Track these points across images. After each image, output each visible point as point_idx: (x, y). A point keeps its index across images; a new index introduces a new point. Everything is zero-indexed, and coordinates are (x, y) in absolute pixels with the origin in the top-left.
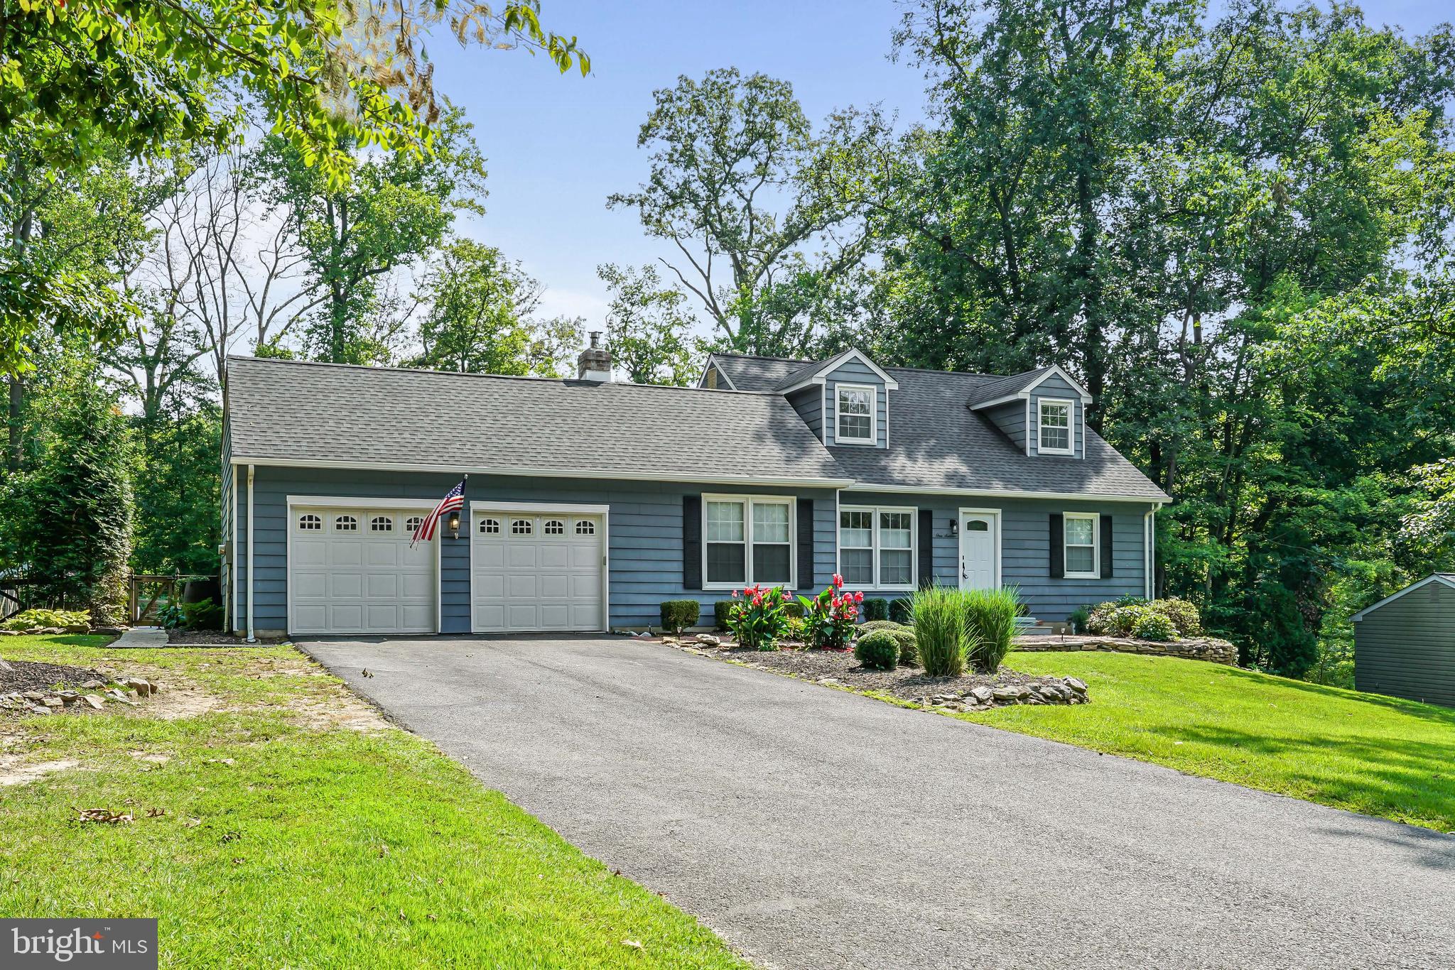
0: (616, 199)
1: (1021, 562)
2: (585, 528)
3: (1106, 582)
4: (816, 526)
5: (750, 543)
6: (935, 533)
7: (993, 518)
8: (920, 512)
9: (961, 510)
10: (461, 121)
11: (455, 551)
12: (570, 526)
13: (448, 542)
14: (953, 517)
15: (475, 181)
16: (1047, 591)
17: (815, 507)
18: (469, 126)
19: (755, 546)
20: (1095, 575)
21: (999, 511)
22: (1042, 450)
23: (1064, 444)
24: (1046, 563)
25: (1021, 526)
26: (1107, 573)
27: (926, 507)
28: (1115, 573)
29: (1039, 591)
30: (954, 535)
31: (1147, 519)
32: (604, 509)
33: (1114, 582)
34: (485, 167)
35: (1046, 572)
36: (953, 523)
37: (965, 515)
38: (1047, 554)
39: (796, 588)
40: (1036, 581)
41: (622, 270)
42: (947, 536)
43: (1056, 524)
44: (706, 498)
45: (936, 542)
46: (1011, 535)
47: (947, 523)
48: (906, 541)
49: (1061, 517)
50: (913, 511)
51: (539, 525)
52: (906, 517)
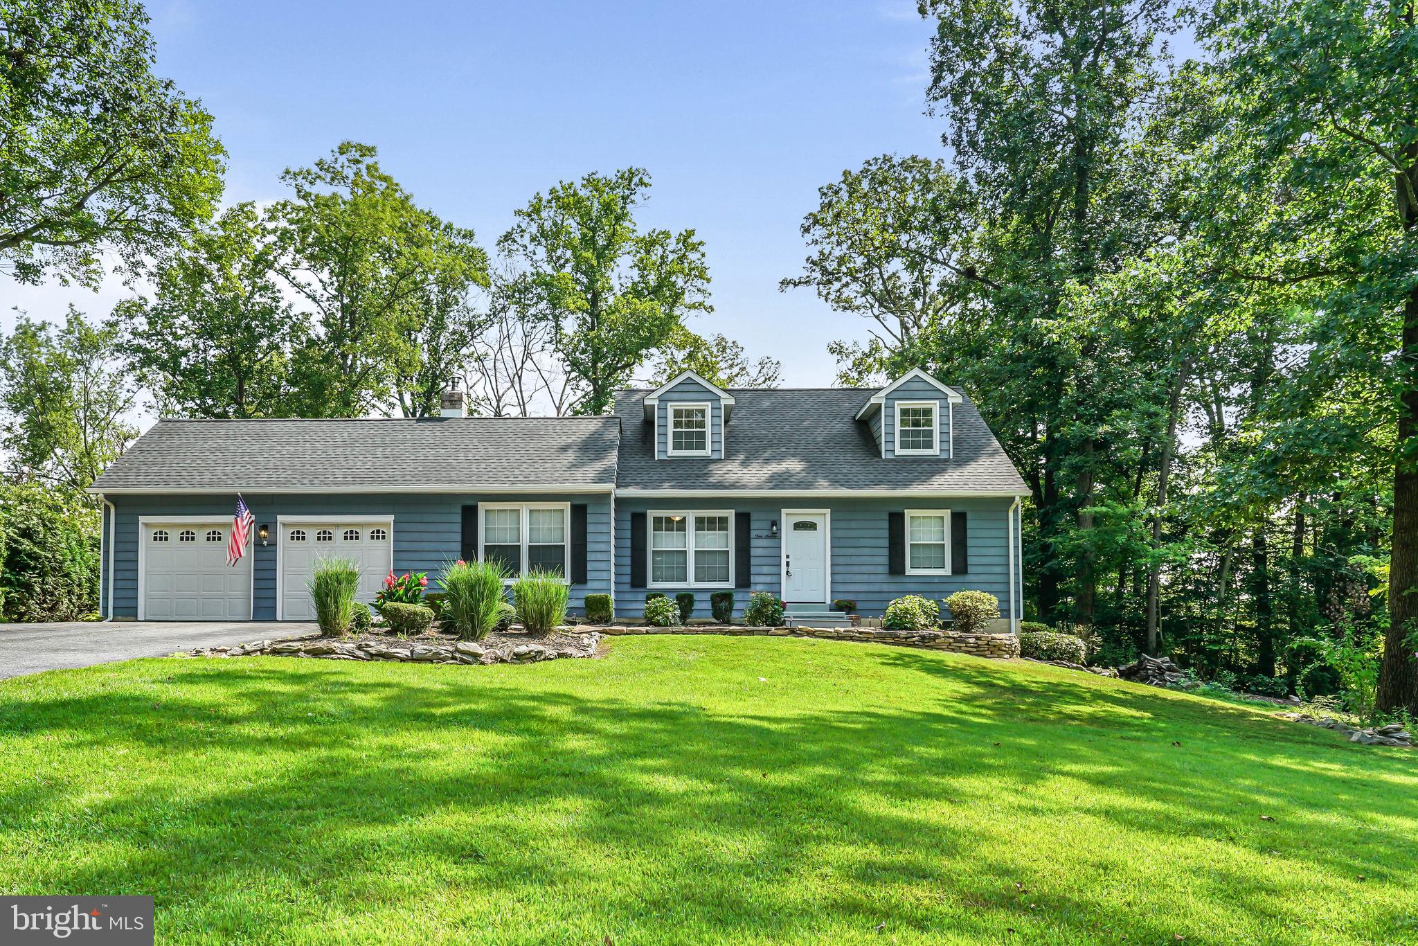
0: (785, 283)
1: (854, 560)
2: (378, 535)
3: (960, 579)
4: (590, 528)
5: (525, 543)
6: (753, 534)
7: (823, 518)
8: (736, 514)
9: (784, 511)
10: (694, 239)
11: (265, 556)
12: (365, 534)
13: (259, 548)
14: (774, 517)
15: (700, 286)
16: (885, 588)
17: (589, 510)
18: (701, 243)
19: (530, 547)
20: (947, 571)
21: (828, 511)
22: (899, 451)
23: (929, 445)
24: (885, 560)
25: (854, 525)
26: (960, 567)
27: (742, 510)
28: (970, 570)
29: (876, 588)
30: (775, 536)
31: (1011, 514)
32: (390, 519)
33: (969, 578)
34: (709, 274)
35: (886, 569)
36: (775, 523)
37: (788, 518)
38: (886, 552)
39: (569, 583)
40: (873, 578)
41: (849, 345)
42: (768, 537)
43: (896, 523)
44: (482, 507)
45: (754, 542)
46: (840, 533)
47: (767, 525)
48: (724, 541)
49: (902, 515)
50: (730, 514)
51: (338, 534)
52: (724, 520)
